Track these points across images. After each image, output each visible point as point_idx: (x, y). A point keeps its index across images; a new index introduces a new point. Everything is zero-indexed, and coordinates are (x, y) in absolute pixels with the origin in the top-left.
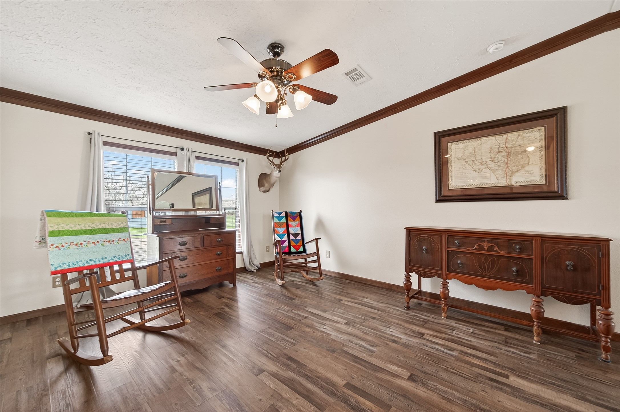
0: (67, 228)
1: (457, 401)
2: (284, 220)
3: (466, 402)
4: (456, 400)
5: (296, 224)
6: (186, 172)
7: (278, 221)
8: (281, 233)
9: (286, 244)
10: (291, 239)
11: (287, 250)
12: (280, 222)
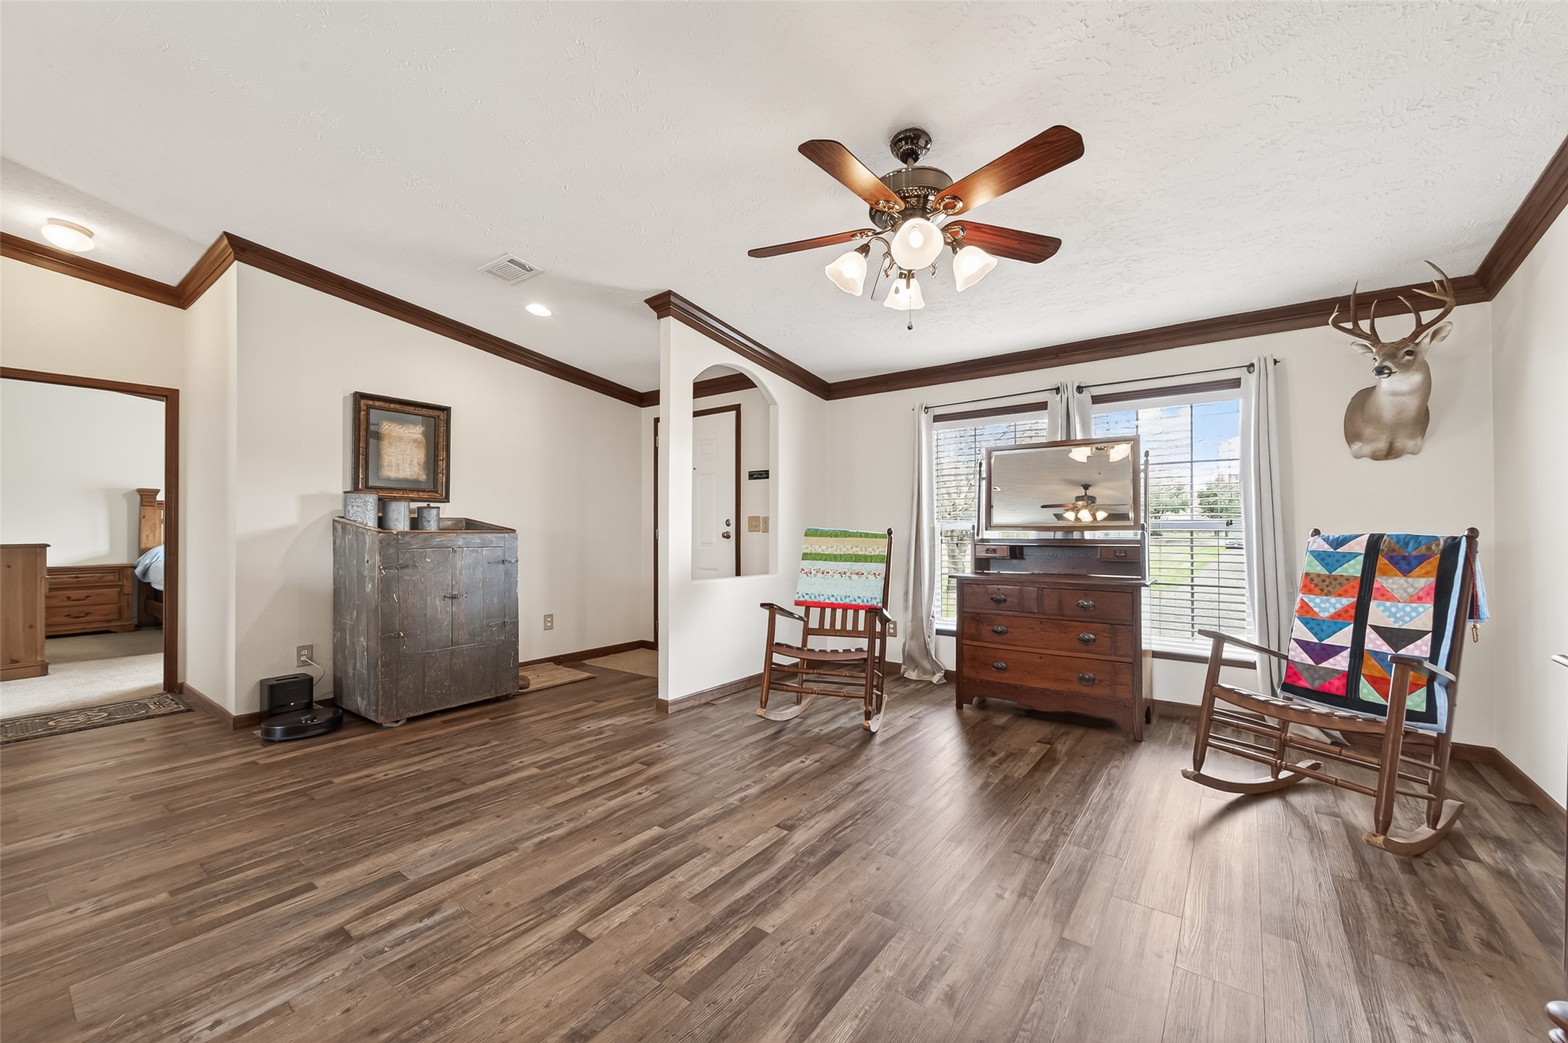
0: (819, 551)
1: (472, 996)
2: (1354, 569)
3: (460, 1011)
4: (476, 994)
5: (1410, 590)
6: (1059, 440)
7: (1324, 572)
8: (1324, 615)
9: (1341, 663)
10: (1365, 648)
11: (1337, 686)
12: (1329, 577)
